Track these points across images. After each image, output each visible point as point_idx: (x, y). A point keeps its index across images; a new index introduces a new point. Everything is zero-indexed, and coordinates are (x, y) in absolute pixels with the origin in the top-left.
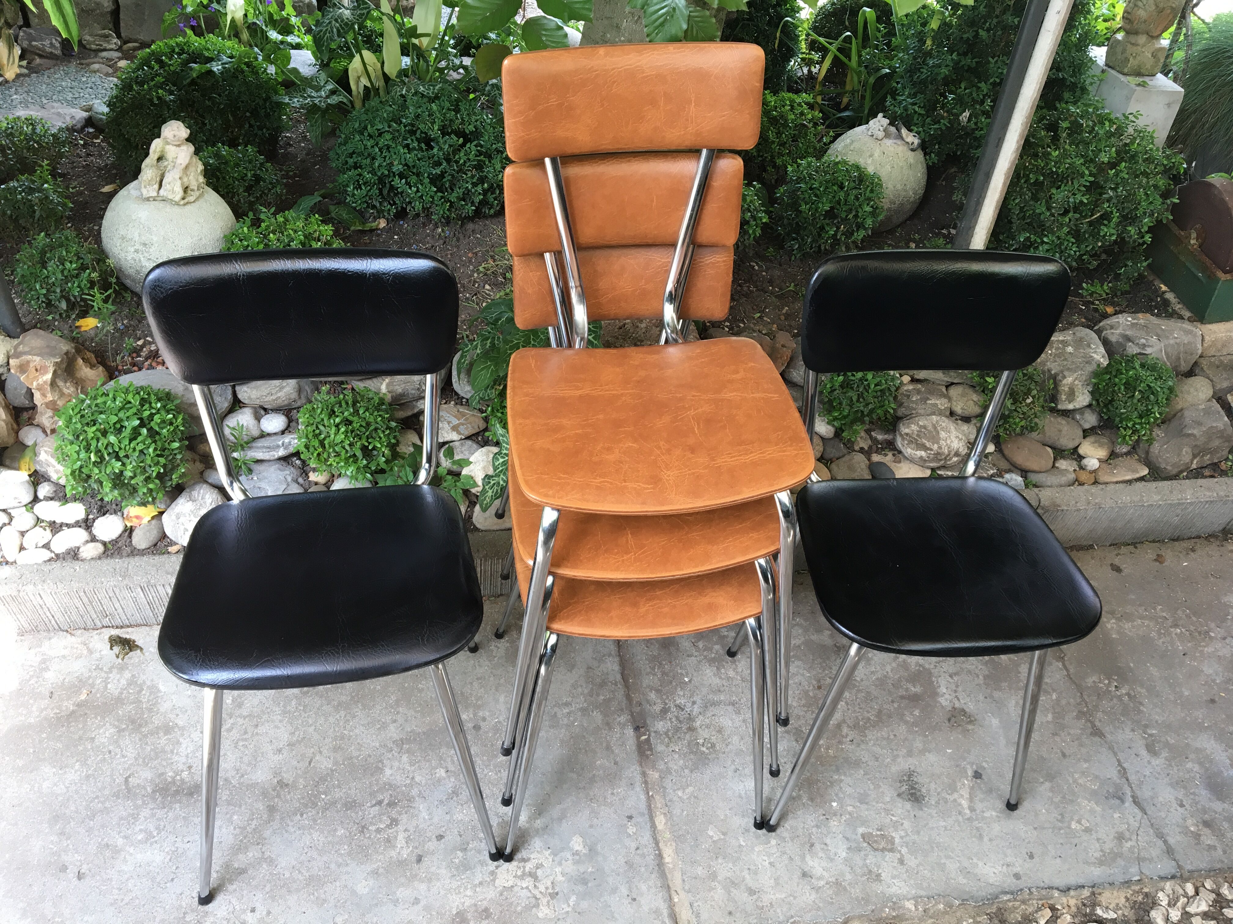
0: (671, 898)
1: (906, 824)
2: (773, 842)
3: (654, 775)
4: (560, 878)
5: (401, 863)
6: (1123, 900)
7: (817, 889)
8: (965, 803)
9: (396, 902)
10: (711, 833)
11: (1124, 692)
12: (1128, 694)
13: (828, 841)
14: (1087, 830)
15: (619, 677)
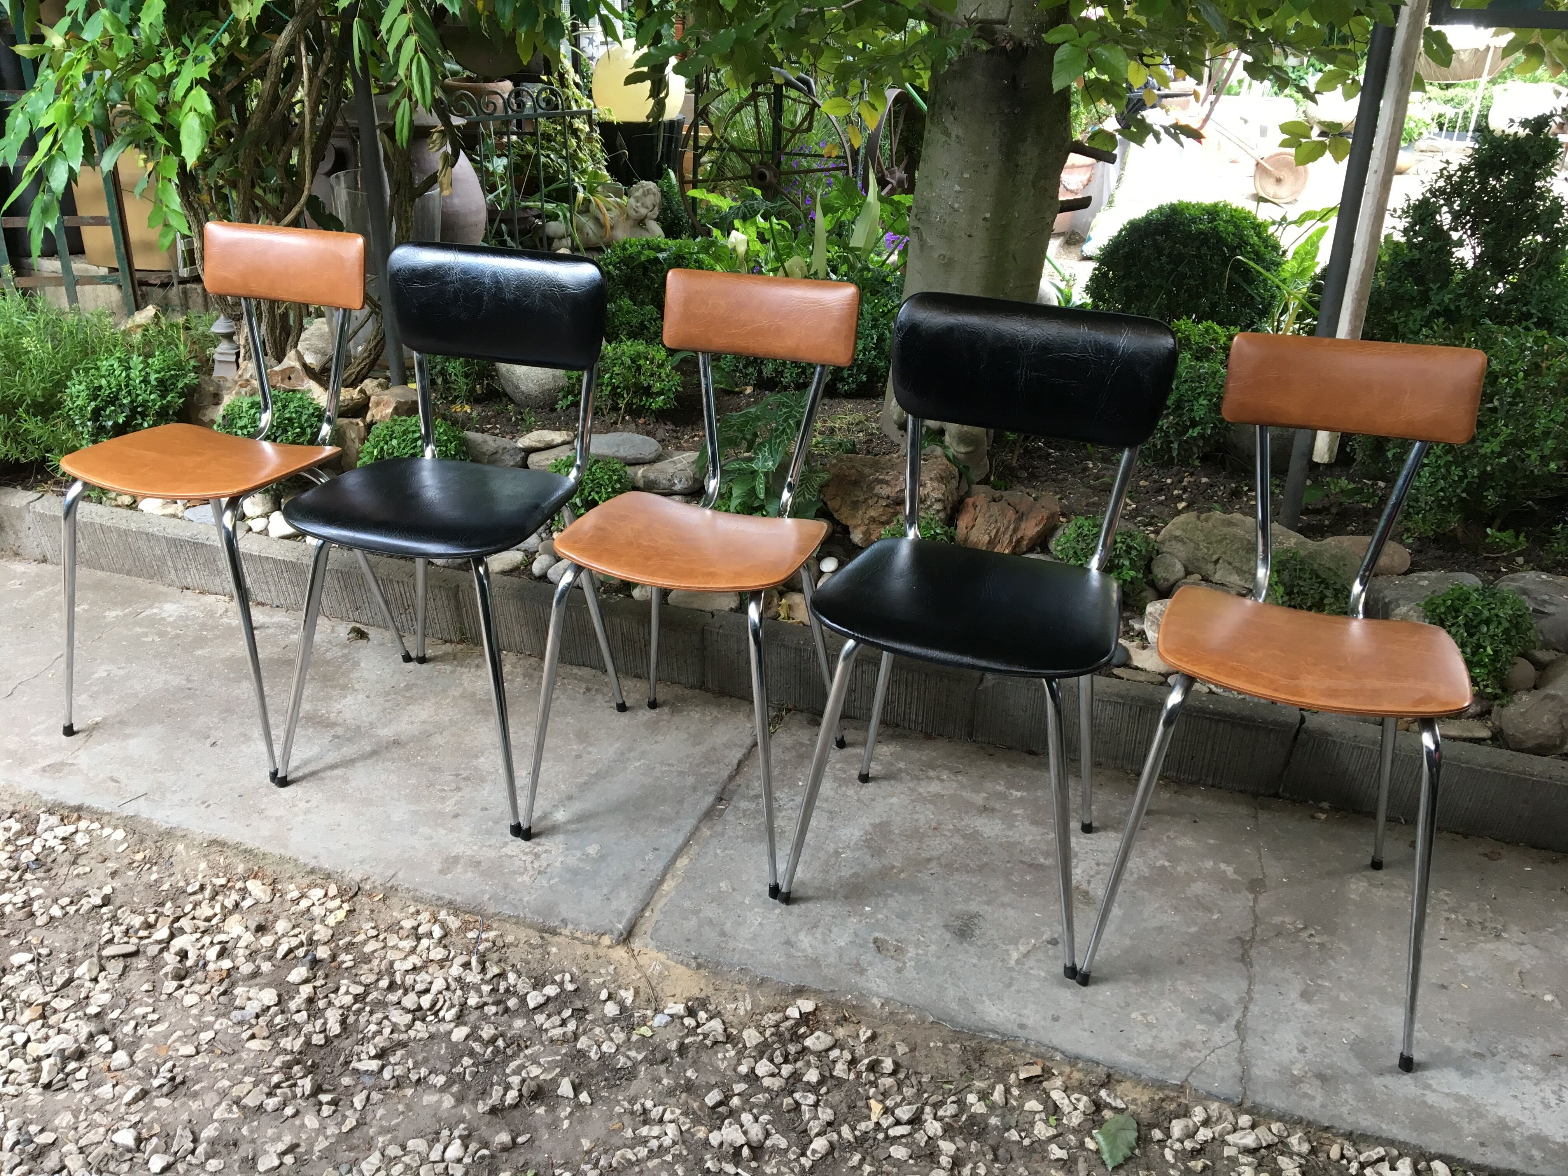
0: (643, 910)
1: (933, 948)
2: (777, 911)
3: (706, 832)
4: (558, 864)
5: (441, 814)
6: (1145, 1098)
7: (789, 956)
8: (1015, 955)
9: (413, 833)
10: (722, 884)
11: (1317, 940)
12: (1322, 945)
13: (834, 929)
14: (1149, 1026)
15: (735, 761)
